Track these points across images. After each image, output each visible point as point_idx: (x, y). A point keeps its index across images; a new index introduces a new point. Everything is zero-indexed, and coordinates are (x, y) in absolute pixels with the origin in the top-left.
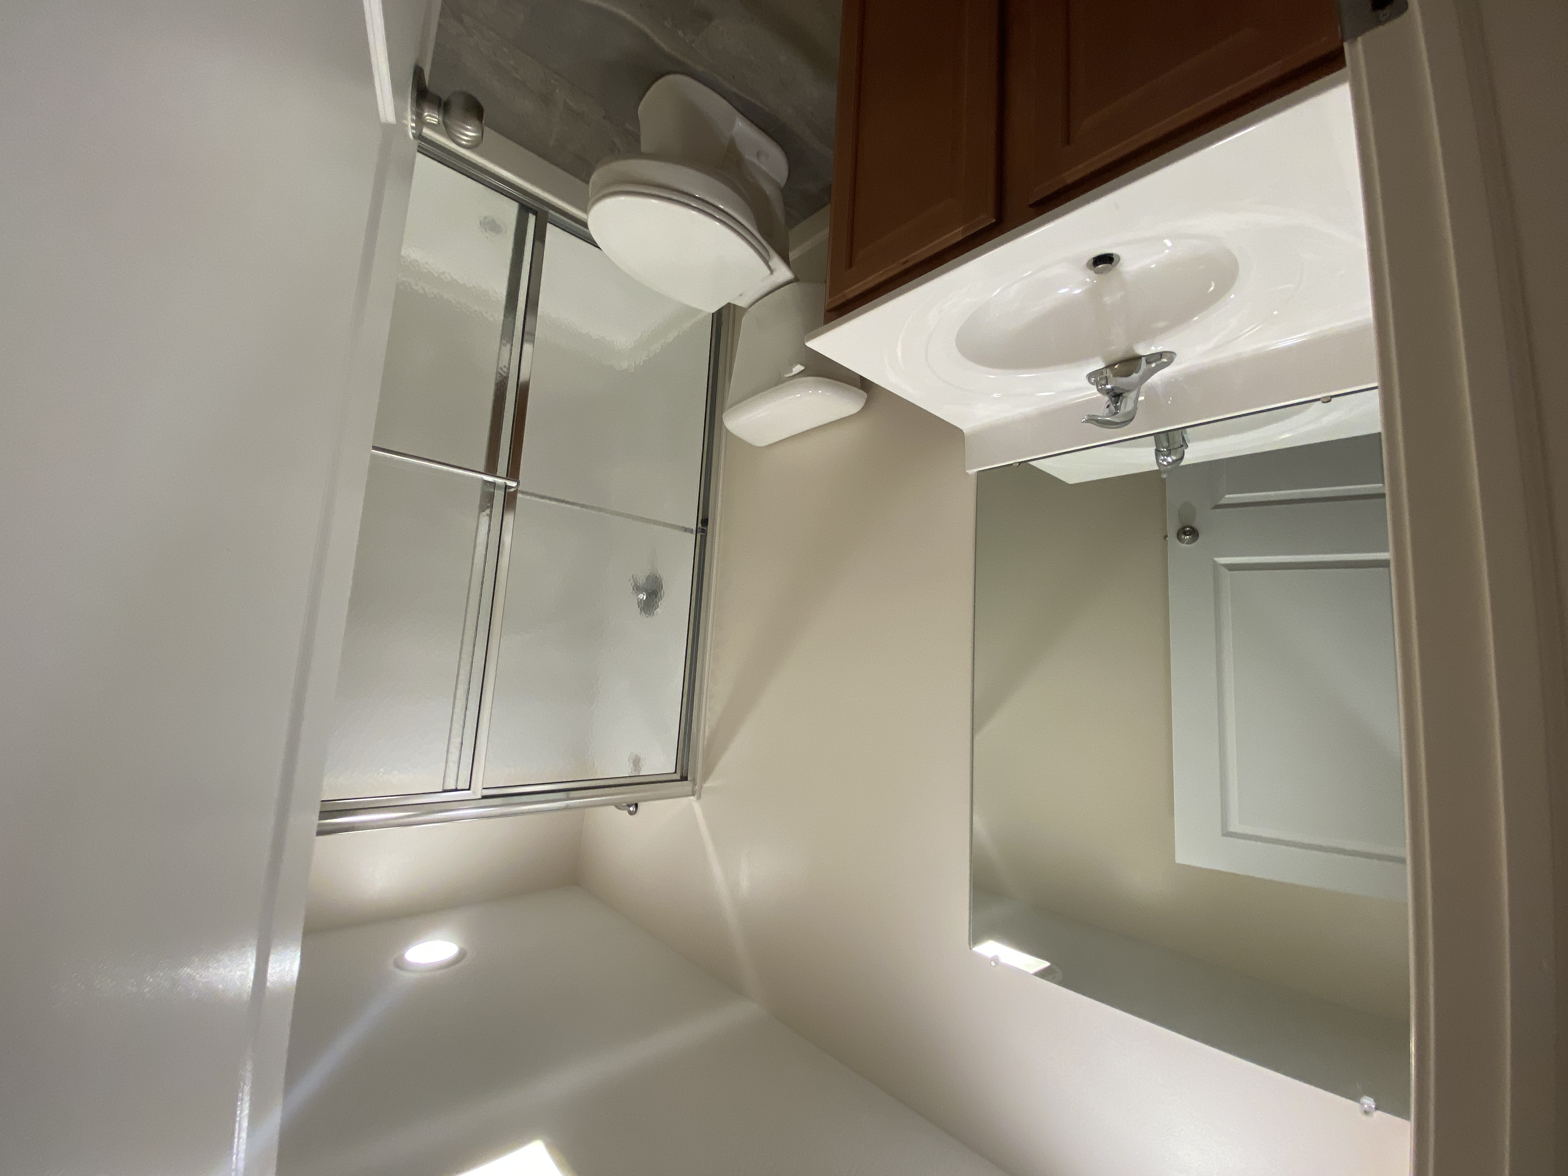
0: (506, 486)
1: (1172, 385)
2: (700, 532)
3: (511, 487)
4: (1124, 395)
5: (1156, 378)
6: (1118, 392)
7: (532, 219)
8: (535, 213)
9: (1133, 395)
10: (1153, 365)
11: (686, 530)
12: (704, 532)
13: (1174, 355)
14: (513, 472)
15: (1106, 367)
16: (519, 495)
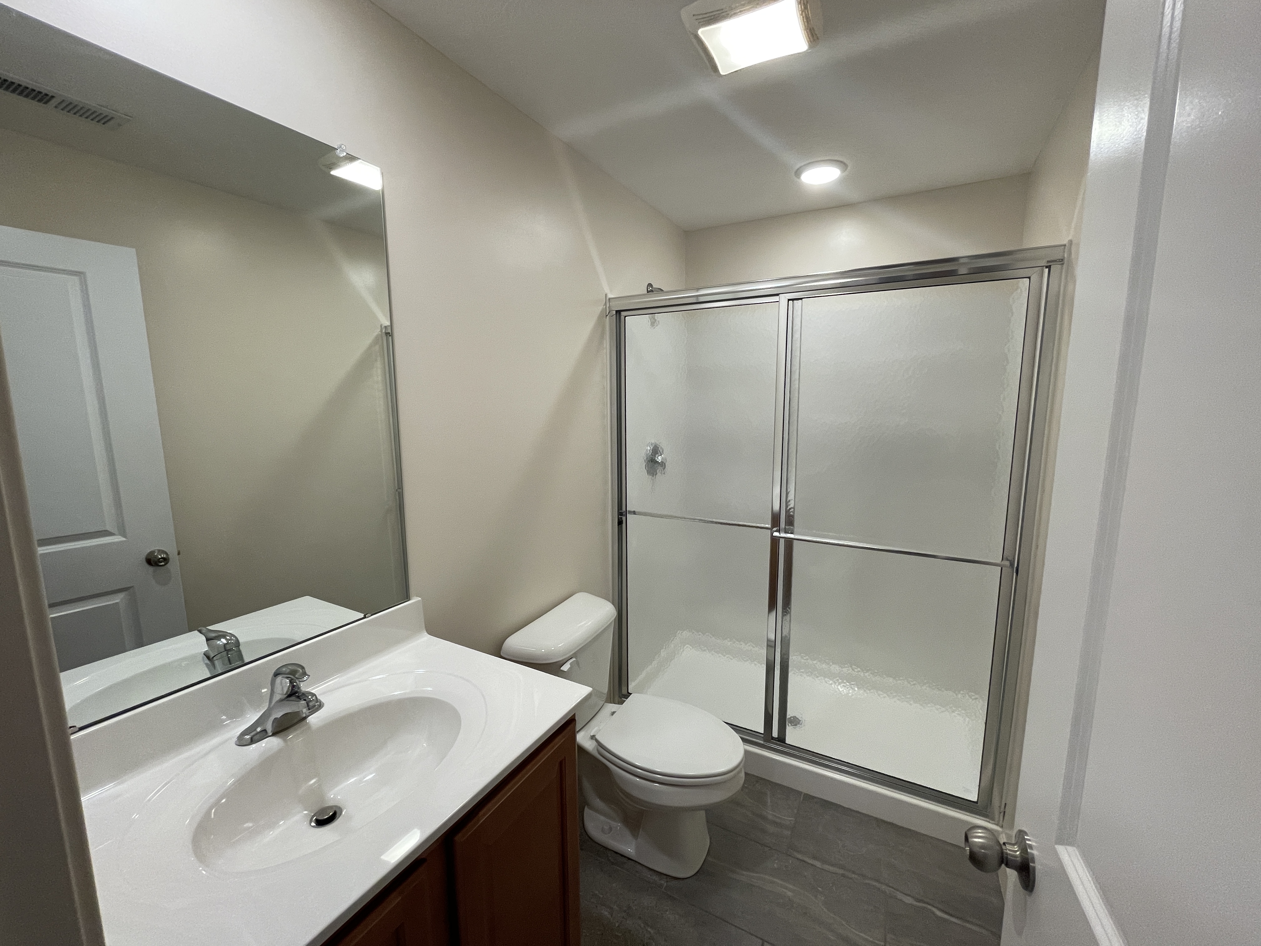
0: (779, 532)
1: (236, 713)
2: (624, 512)
3: (776, 531)
4: (285, 696)
5: (252, 718)
6: (293, 698)
7: (775, 734)
8: (773, 738)
9: (277, 697)
10: (259, 729)
11: (634, 513)
12: (620, 513)
13: (238, 744)
14: (775, 542)
15: (305, 718)
16: (769, 526)
